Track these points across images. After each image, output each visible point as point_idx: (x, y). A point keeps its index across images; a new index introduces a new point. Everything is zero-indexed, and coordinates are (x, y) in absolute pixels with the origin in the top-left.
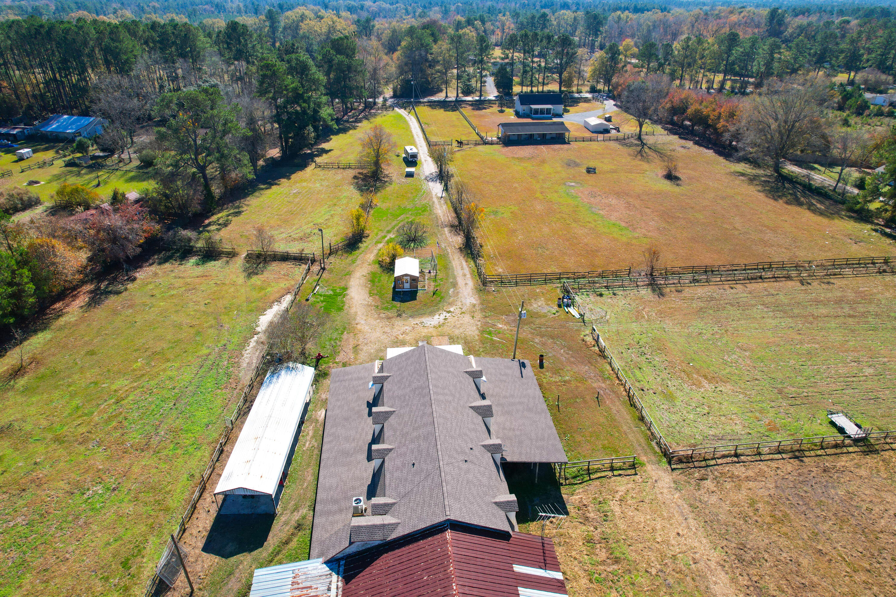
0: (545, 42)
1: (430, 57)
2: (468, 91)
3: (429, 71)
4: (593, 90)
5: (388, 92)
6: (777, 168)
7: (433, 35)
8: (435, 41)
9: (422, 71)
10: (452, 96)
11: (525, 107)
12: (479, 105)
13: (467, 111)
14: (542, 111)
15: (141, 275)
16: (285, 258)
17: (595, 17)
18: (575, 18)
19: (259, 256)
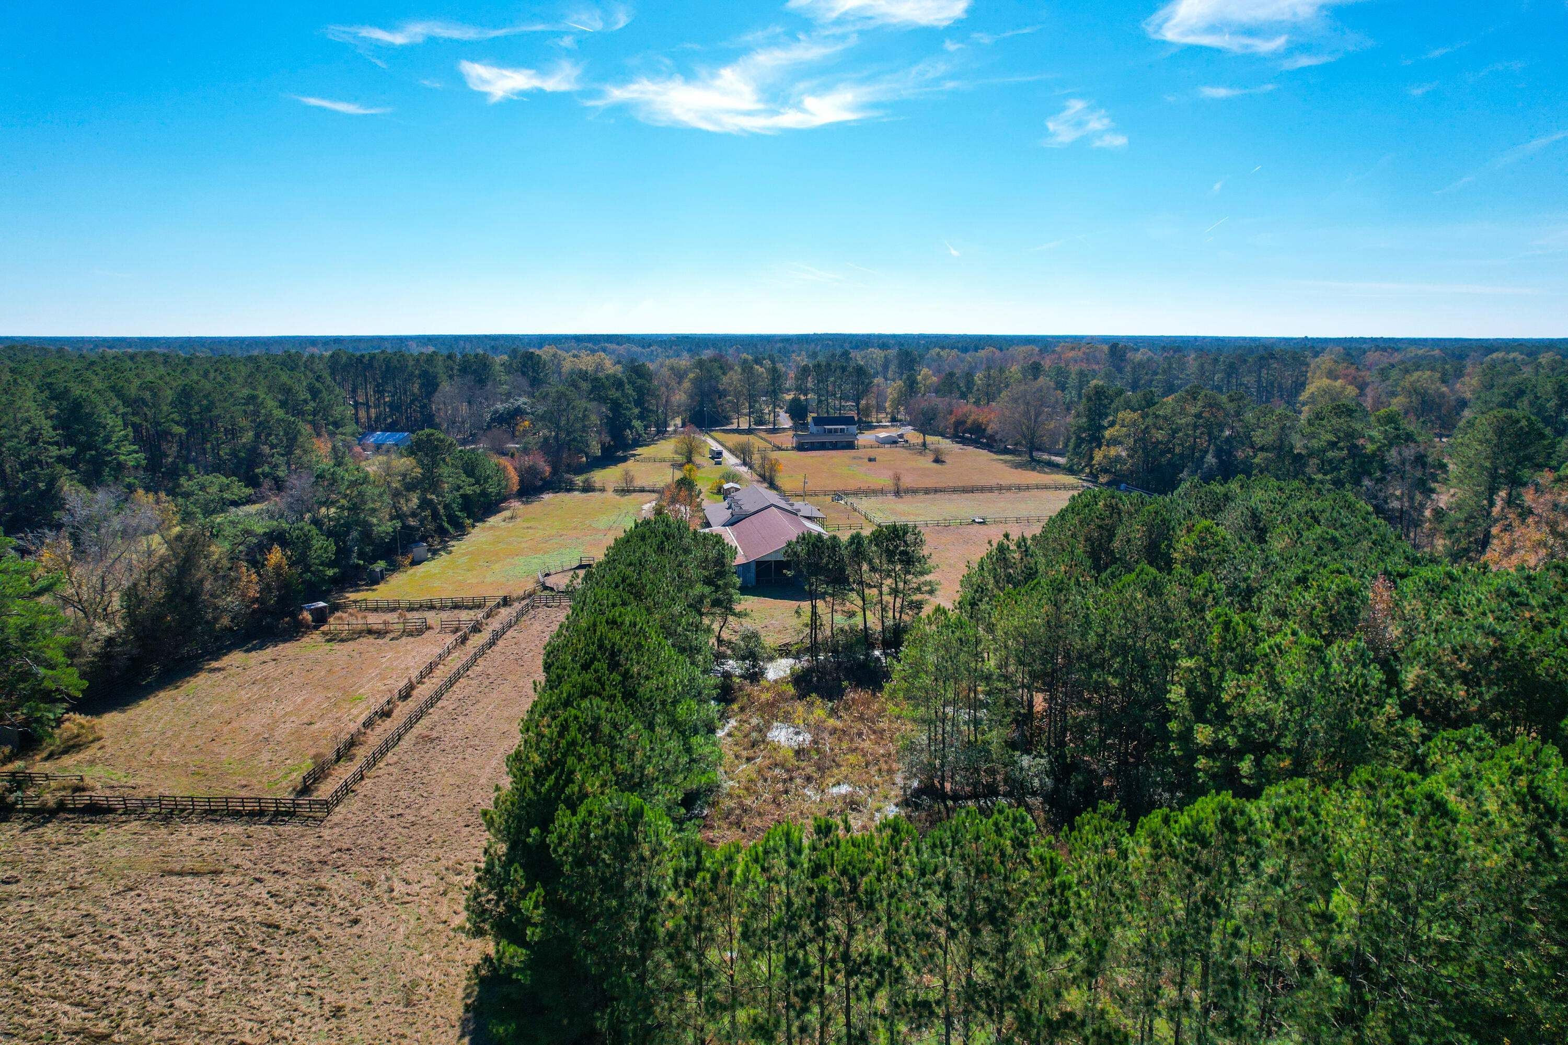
0: (838, 372)
1: (721, 388)
2: (760, 422)
3: (719, 402)
4: (894, 420)
5: (678, 421)
6: (1031, 456)
7: (721, 368)
8: (724, 374)
9: (712, 401)
10: (744, 426)
11: (819, 428)
12: (774, 431)
13: (763, 435)
14: (836, 431)
15: (547, 497)
16: (642, 490)
17: (908, 354)
18: (886, 357)
19: (623, 490)
